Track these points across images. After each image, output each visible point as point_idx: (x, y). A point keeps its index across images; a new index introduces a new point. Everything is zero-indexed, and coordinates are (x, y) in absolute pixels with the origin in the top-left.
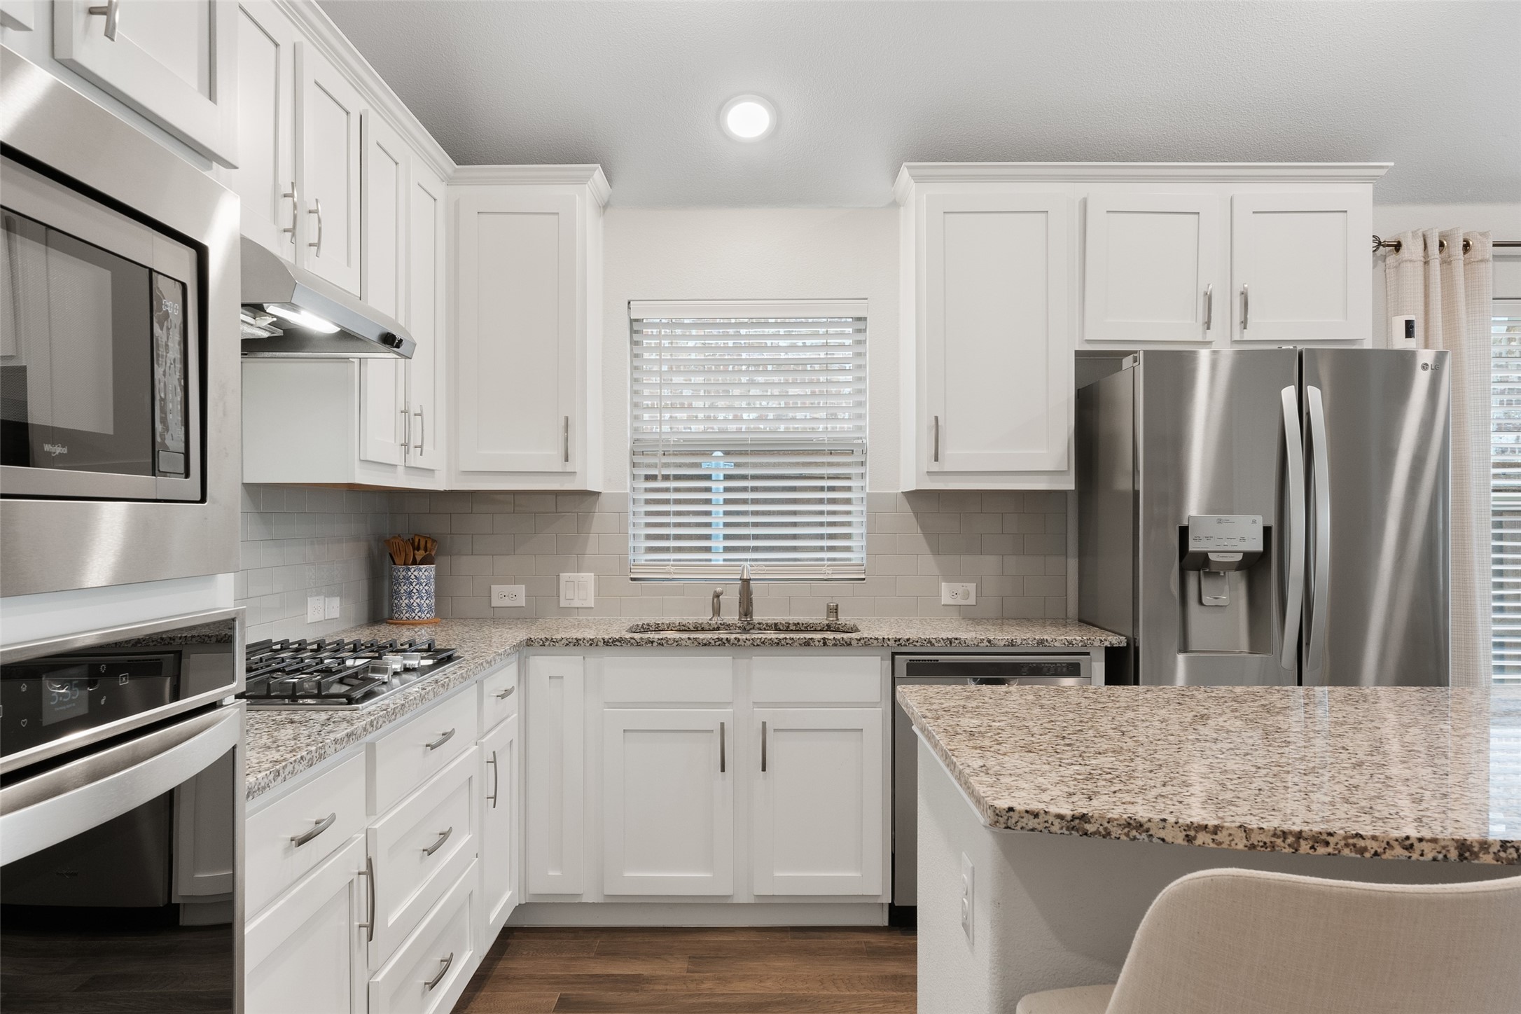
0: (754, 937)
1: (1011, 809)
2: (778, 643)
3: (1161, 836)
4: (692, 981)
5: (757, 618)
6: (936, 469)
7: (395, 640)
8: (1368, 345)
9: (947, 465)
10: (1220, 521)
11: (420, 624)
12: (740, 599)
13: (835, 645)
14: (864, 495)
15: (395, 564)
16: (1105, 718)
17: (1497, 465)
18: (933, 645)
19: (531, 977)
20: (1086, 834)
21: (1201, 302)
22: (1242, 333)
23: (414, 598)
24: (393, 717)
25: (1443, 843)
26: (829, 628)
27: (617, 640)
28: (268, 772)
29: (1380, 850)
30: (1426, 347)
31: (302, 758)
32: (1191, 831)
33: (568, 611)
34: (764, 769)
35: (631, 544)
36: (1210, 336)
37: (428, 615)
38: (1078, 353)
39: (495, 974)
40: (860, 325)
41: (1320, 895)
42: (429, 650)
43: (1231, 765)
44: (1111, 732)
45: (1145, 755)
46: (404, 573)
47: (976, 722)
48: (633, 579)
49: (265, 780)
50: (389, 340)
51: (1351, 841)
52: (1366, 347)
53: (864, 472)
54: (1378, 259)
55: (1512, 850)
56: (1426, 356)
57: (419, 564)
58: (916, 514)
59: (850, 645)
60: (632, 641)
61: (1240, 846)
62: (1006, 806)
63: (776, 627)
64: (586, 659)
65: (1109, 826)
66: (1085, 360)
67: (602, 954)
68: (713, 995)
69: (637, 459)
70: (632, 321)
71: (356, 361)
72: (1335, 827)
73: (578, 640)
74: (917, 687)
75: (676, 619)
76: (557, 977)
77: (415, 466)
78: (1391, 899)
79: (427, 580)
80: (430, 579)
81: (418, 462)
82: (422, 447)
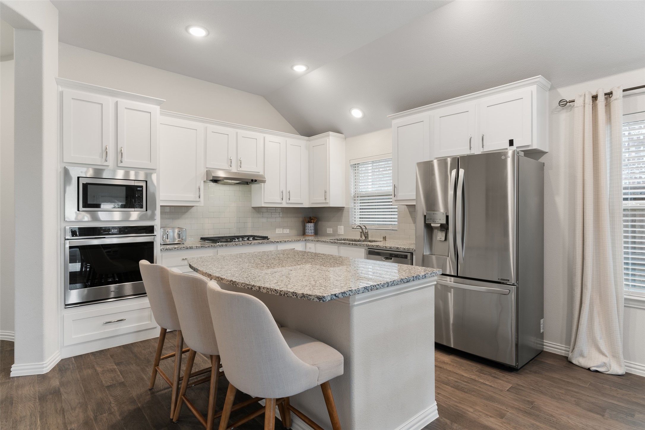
10: (434, 214)
18: (373, 247)
21: (469, 140)
22: (483, 149)
36: (472, 152)
46: (307, 225)
48: (352, 228)
57: (310, 223)
58: (409, 212)
59: (357, 245)
79: (310, 226)
80: (312, 227)
81: (290, 202)
82: (289, 199)
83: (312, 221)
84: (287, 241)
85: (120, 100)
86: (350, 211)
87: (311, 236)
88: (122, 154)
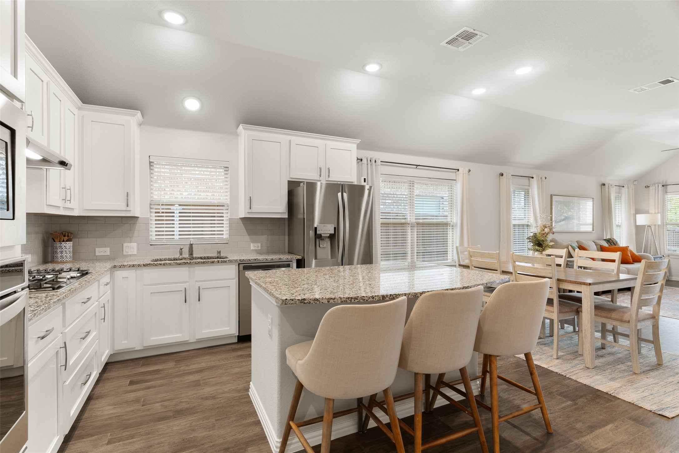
0: (196, 351)
1: (286, 299)
2: (204, 263)
3: (322, 302)
4: (177, 368)
5: (194, 256)
6: (250, 211)
7: (47, 269)
8: (356, 183)
9: (253, 210)
10: (324, 226)
11: (66, 263)
12: (189, 250)
13: (221, 262)
14: (228, 219)
15: (55, 241)
16: (302, 276)
17: (382, 213)
18: (250, 261)
19: (118, 377)
20: (305, 303)
21: (319, 170)
22: (328, 178)
23: (64, 254)
24: (72, 293)
25: (379, 296)
26: (218, 258)
27: (148, 264)
28: (32, 314)
29: (368, 299)
30: (367, 185)
31: (43, 309)
32: (329, 300)
33: (127, 256)
34: (199, 301)
35: (150, 233)
36: (321, 179)
37: (70, 259)
38: (288, 181)
39: (103, 378)
40: (227, 169)
41: (360, 308)
42: (78, 270)
43: (334, 284)
44: (305, 279)
45: (314, 284)
46: (59, 245)
47: (270, 279)
48: (151, 245)
49: (31, 317)
50: (63, 163)
51: (362, 298)
52: (355, 184)
53: (228, 212)
54: (358, 163)
55: (392, 296)
56: (367, 187)
57: (66, 242)
58: (243, 224)
59: (226, 262)
60: (154, 264)
61: (340, 302)
62: (285, 299)
63: (201, 258)
64: (137, 271)
65: (310, 301)
66: (290, 183)
67: (143, 365)
68: (185, 370)
69: (152, 206)
70: (150, 162)
71: (45, 169)
72: (359, 295)
73: (133, 265)
74: (251, 272)
75: (167, 257)
76: (128, 375)
77: (67, 207)
78: (373, 307)
82: (70, 201)
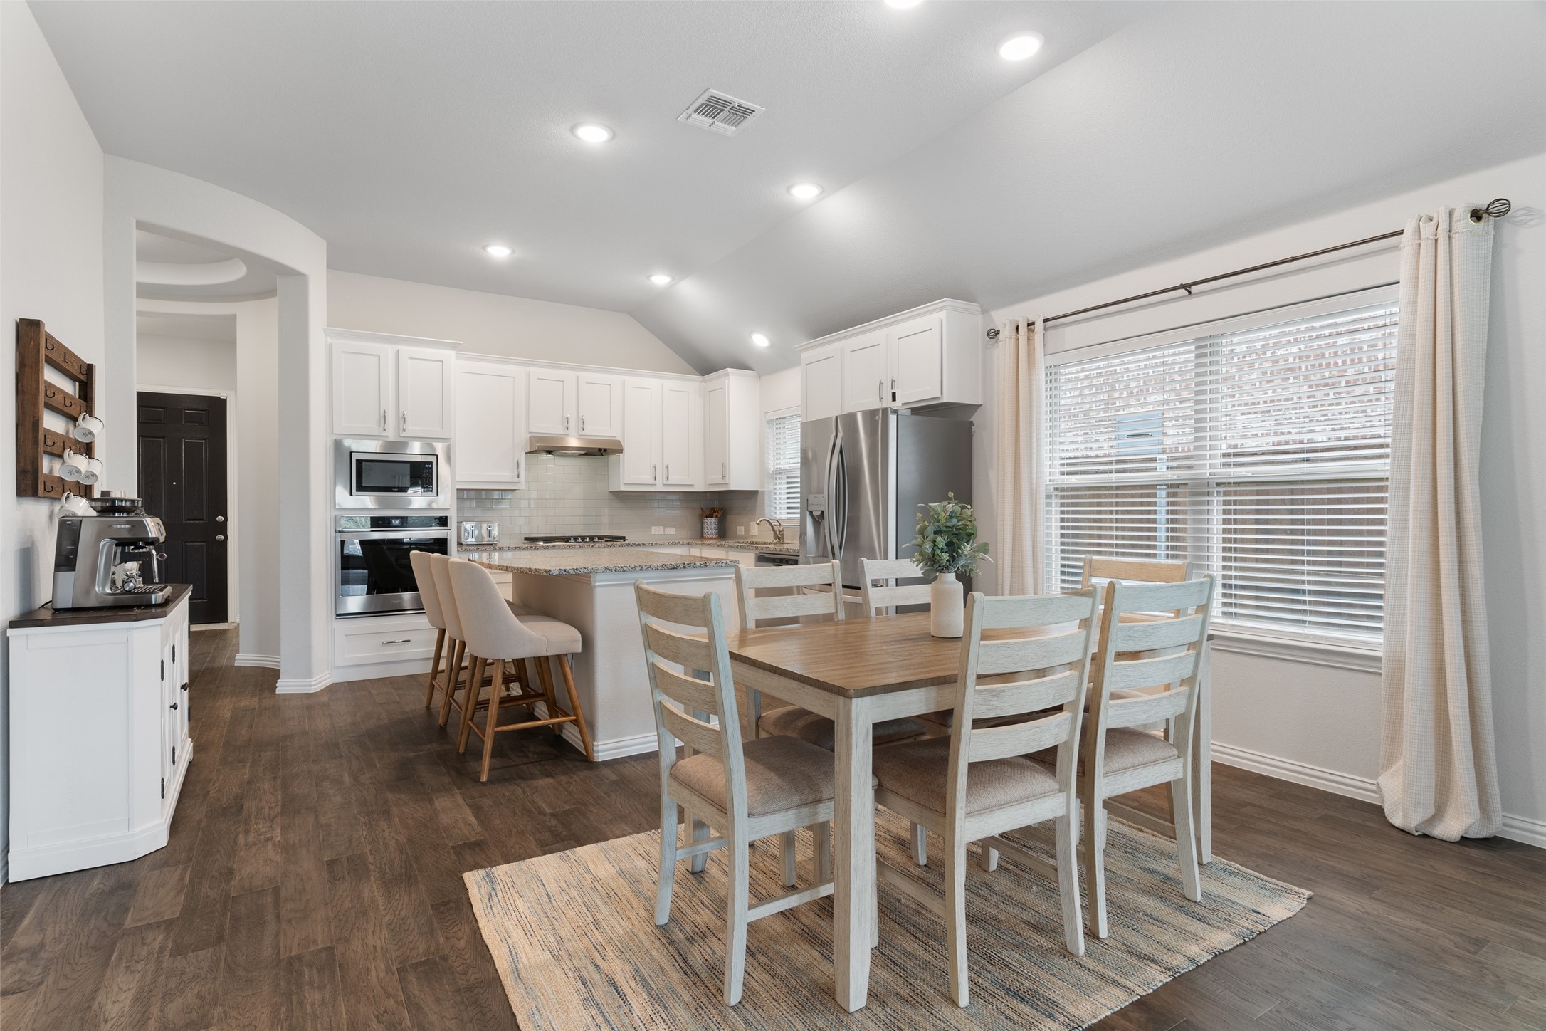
36: (883, 404)
79: (711, 523)
80: (713, 524)
81: (669, 482)
82: (668, 478)
83: (715, 514)
84: (656, 544)
85: (402, 348)
86: (766, 496)
87: (711, 539)
88: (404, 418)
